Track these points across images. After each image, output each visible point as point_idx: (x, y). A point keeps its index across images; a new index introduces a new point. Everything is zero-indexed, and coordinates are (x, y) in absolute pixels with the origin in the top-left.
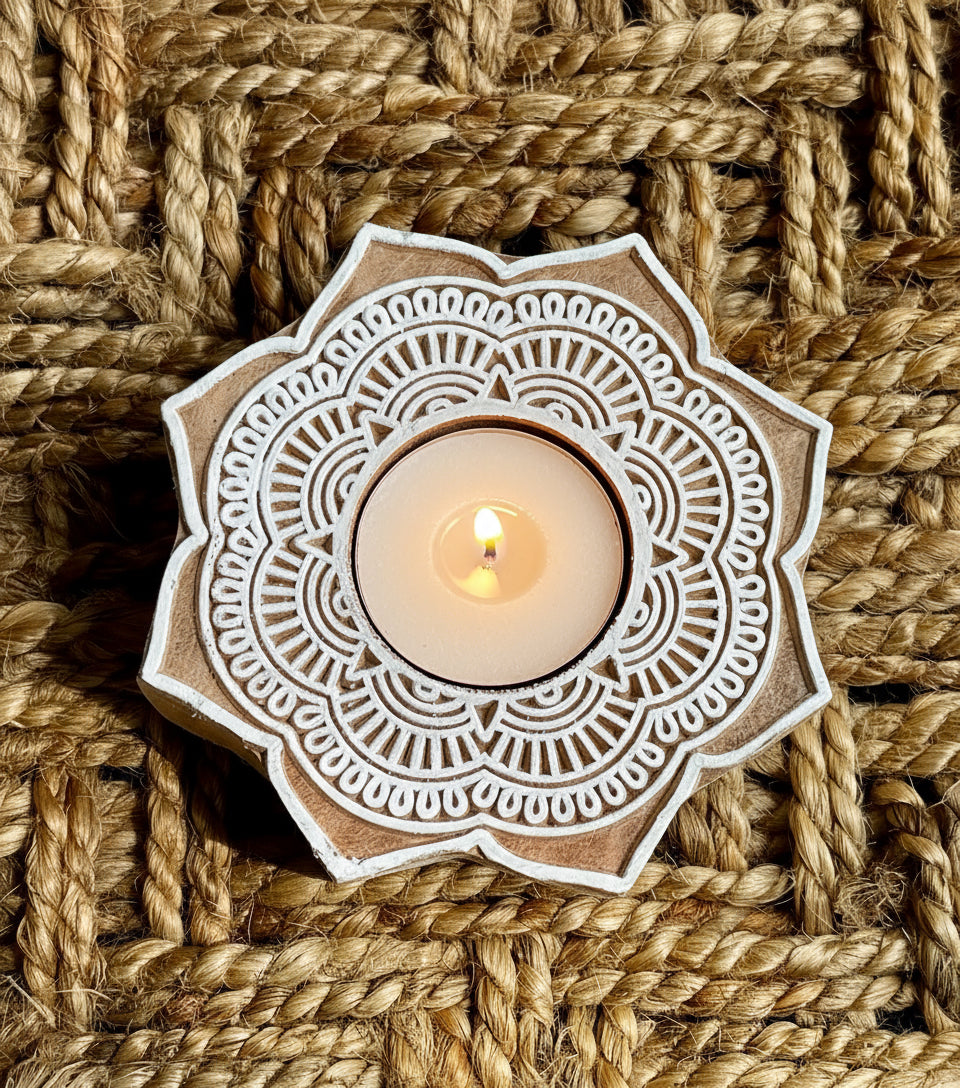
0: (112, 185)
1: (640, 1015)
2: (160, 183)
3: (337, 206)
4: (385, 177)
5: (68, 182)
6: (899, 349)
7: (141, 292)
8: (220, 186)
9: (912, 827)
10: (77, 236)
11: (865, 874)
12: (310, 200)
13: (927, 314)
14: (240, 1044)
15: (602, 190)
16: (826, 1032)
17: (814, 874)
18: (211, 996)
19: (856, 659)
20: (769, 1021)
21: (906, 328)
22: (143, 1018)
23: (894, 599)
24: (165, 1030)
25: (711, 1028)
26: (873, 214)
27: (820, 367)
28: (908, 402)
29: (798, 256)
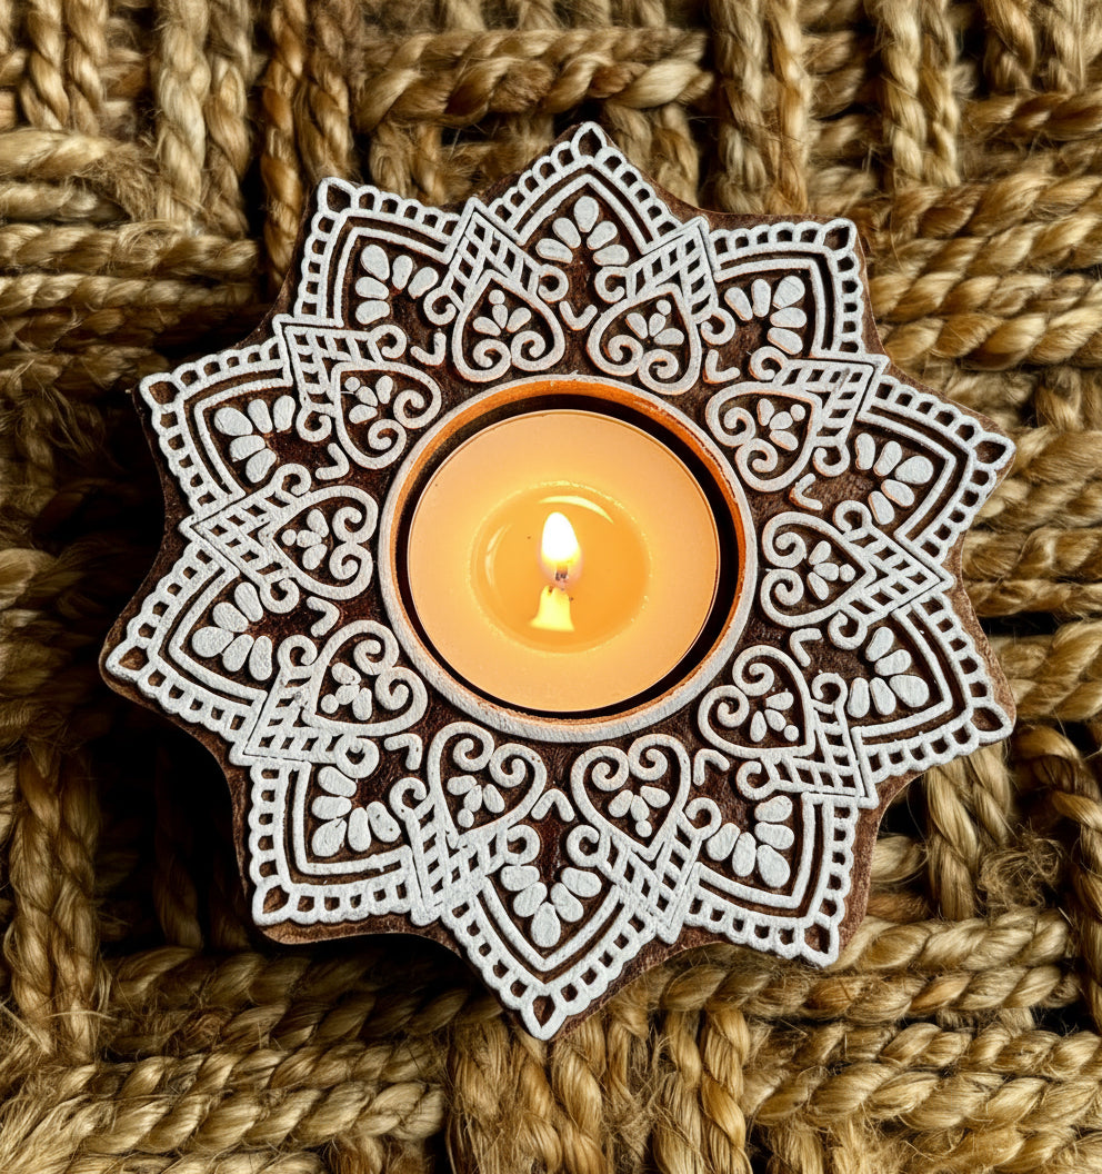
0: (97, 67)
1: (751, 1019)
2: (154, 65)
3: (360, 84)
5: (45, 66)
6: (1025, 221)
7: (132, 186)
8: (223, 67)
9: (1066, 782)
10: (56, 125)
11: (1012, 843)
12: (328, 77)
13: (1057, 180)
14: (270, 1071)
15: (668, 53)
16: (975, 1036)
17: (951, 844)
18: (235, 1016)
19: (987, 585)
20: (905, 1024)
21: (1033, 195)
22: (154, 1043)
23: (1028, 515)
24: (182, 1058)
25: (835, 1033)
26: (990, 72)
27: (932, 245)
28: (1038, 283)
29: (903, 121)
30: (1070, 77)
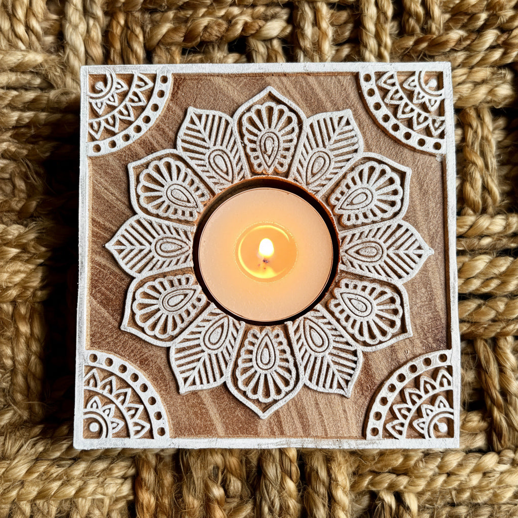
0: (39, 22)
2: (63, 22)
3: (148, 30)
4: (171, 14)
7: (55, 74)
8: (91, 22)
10: (23, 47)
12: (134, 26)
15: (274, 17)
26: (404, 25)
29: (368, 47)
30: (436, 28)
